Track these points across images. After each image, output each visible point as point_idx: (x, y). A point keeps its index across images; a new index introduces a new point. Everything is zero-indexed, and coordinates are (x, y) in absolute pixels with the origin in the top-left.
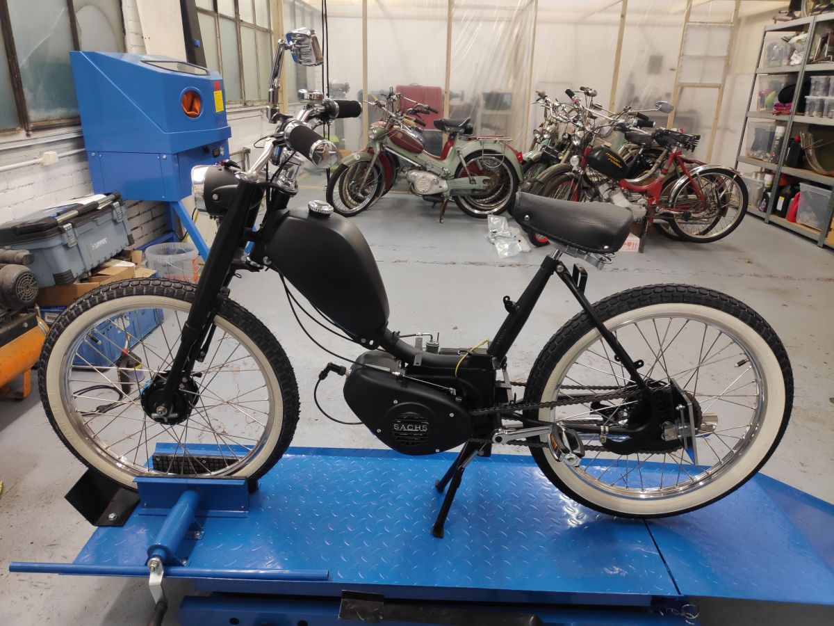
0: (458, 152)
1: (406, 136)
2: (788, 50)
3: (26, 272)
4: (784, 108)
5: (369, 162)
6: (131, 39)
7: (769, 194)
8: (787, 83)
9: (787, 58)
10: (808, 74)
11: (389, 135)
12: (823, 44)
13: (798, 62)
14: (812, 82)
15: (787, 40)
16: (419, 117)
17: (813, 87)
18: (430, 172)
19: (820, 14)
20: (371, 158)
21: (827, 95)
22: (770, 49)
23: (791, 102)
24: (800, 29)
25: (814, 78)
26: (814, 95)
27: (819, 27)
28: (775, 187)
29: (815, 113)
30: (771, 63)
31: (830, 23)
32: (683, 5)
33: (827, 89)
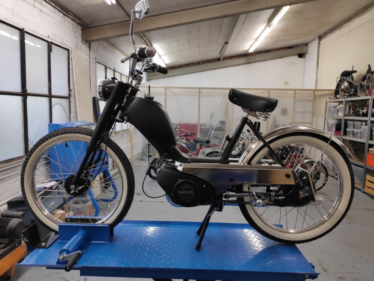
0: (204, 152)
1: (182, 146)
2: (336, 110)
4: (338, 133)
8: (338, 123)
9: (336, 113)
10: (346, 120)
12: (350, 109)
13: (341, 115)
15: (336, 107)
16: (187, 137)
17: (349, 125)
19: (347, 98)
21: (355, 129)
22: (329, 109)
23: (341, 131)
24: (341, 102)
25: (348, 122)
26: (350, 128)
27: (347, 102)
29: (351, 136)
30: (331, 115)
31: (352, 101)
32: (293, 92)
33: (354, 126)
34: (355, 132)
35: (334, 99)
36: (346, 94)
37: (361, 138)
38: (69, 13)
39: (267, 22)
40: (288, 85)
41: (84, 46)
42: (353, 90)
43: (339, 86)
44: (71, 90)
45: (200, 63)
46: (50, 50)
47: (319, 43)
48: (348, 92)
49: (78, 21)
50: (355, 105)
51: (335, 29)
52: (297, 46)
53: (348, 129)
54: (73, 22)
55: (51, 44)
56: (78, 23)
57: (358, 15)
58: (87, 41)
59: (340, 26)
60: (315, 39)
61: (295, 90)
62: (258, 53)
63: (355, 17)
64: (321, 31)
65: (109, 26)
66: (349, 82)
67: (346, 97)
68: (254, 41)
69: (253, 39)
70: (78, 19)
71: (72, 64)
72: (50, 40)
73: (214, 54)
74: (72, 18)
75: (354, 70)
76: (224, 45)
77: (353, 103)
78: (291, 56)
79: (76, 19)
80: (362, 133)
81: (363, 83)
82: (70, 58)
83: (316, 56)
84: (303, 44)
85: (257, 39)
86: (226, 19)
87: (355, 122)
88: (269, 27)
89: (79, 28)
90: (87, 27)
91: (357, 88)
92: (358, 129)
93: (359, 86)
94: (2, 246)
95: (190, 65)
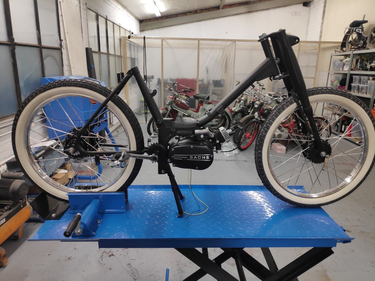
0: (205, 109)
1: (182, 103)
2: (342, 64)
3: (24, 183)
4: (342, 88)
5: (166, 114)
6: (66, 68)
7: (338, 124)
8: (342, 78)
9: (342, 67)
10: (351, 75)
11: (175, 103)
12: (357, 63)
13: (347, 70)
14: (353, 78)
15: (342, 61)
16: (187, 93)
17: (354, 80)
18: (192, 117)
19: (355, 51)
20: (166, 112)
21: (360, 84)
22: (334, 63)
23: (345, 86)
24: (346, 56)
25: (354, 77)
26: (355, 83)
27: (355, 56)
28: (341, 121)
29: (355, 91)
30: (335, 69)
31: (359, 54)
33: (360, 81)
34: (360, 87)
35: (341, 52)
36: (353, 47)
37: (366, 93)
42: (362, 42)
43: (346, 37)
44: (62, 40)
45: (198, 11)
48: (356, 44)
50: (363, 58)
66: (358, 34)
67: (354, 49)
71: (61, 10)
75: (365, 20)
77: (361, 57)
78: (295, 4)
80: (368, 88)
81: (373, 34)
82: (59, 2)
83: (323, 5)
87: (361, 77)
91: (366, 40)
92: (364, 84)
93: (369, 38)
94: (6, 208)
95: (187, 13)
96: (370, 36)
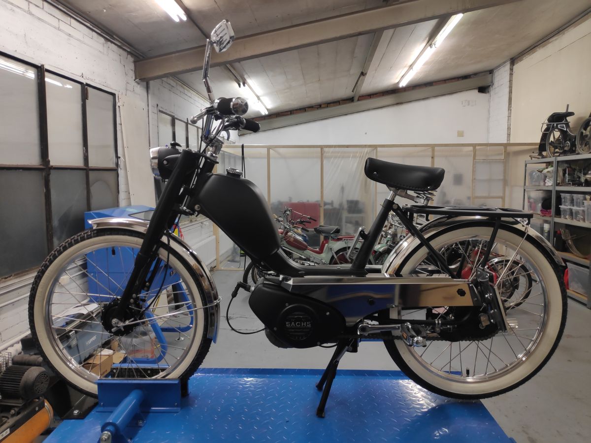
0: (331, 249)
1: (296, 240)
2: (543, 177)
3: (42, 372)
4: (547, 213)
6: (122, 196)
8: (545, 197)
9: (543, 181)
10: (558, 193)
11: (285, 239)
12: (564, 174)
13: (550, 184)
14: (562, 197)
15: (541, 171)
16: (304, 225)
17: (563, 200)
18: (313, 262)
19: (559, 156)
21: (573, 206)
22: (531, 174)
23: (551, 209)
25: (563, 195)
26: (565, 205)
27: (560, 164)
29: (567, 217)
30: (534, 183)
31: (567, 162)
32: (471, 148)
33: (572, 202)
34: (573, 211)
35: (539, 158)
36: (557, 150)
37: (584, 220)
38: (114, 36)
39: (427, 39)
40: (463, 136)
41: (139, 86)
42: (568, 143)
43: (545, 137)
44: (120, 157)
45: (322, 106)
46: (85, 96)
47: (511, 70)
48: (560, 147)
49: (128, 48)
50: (573, 167)
51: (537, 46)
52: (476, 74)
53: (562, 207)
54: (121, 51)
55: (86, 87)
56: (128, 51)
57: (574, 23)
58: (142, 80)
59: (545, 41)
60: (505, 62)
61: (474, 145)
62: (414, 87)
63: (569, 26)
64: (515, 50)
65: (177, 54)
66: (562, 131)
67: (558, 154)
68: (406, 69)
69: (405, 67)
70: (129, 46)
71: (120, 117)
72: (84, 81)
73: (344, 91)
74: (119, 44)
75: (569, 111)
76: (359, 78)
77: (570, 165)
78: (467, 90)
79: (126, 46)
80: (586, 213)
81: (584, 132)
82: (117, 107)
83: (507, 90)
84: (485, 72)
85: (411, 66)
86: (360, 37)
87: (574, 195)
88: (431, 47)
89: (131, 59)
90: (144, 57)
91: (575, 140)
92: (578, 205)
93: (579, 137)
94: (13, 412)
95: (306, 109)
96: (579, 134)
